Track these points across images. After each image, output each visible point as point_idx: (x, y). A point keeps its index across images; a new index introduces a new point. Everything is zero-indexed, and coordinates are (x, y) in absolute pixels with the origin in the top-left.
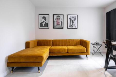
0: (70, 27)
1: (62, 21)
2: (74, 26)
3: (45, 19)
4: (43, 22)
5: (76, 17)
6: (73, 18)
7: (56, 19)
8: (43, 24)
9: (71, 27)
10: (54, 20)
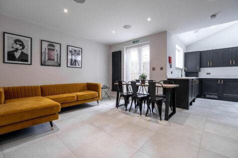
0: (71, 65)
1: (59, 55)
2: (77, 63)
3: (20, 45)
4: (17, 50)
5: (79, 51)
6: (76, 51)
7: (47, 49)
8: (17, 55)
9: (73, 65)
10: (43, 50)
